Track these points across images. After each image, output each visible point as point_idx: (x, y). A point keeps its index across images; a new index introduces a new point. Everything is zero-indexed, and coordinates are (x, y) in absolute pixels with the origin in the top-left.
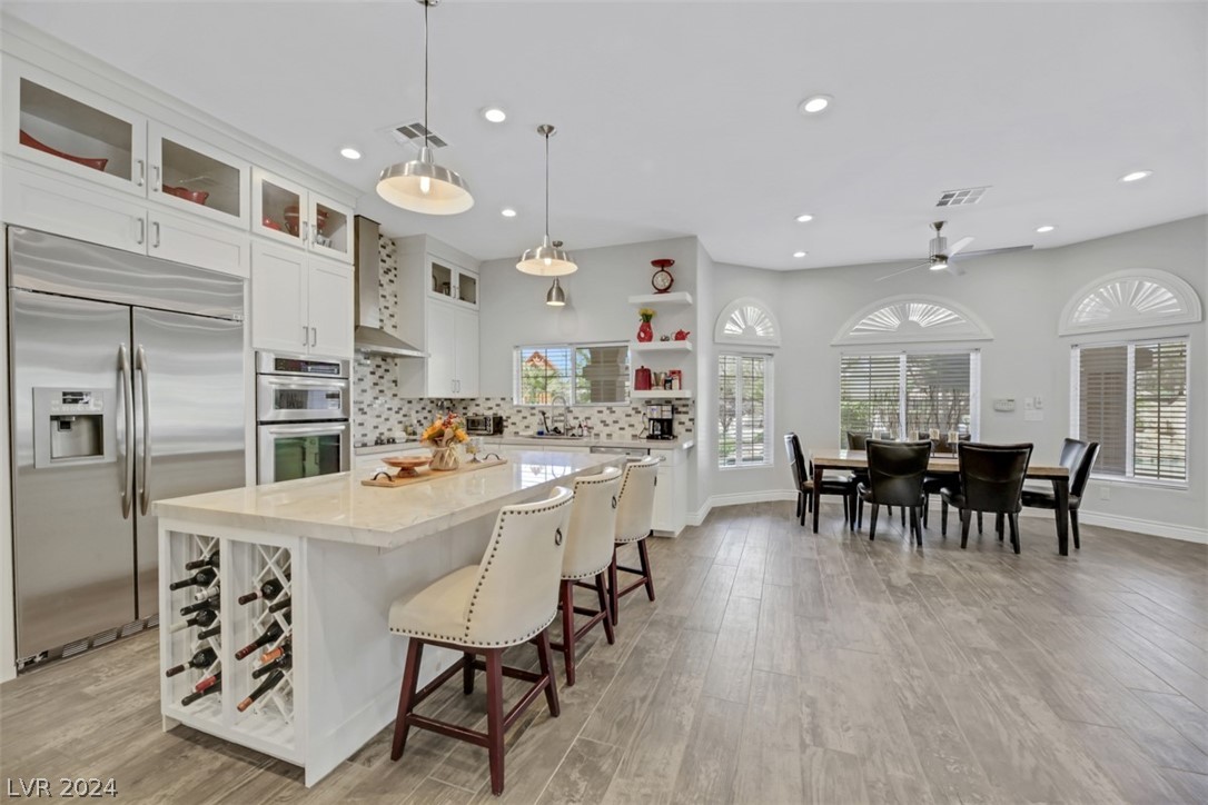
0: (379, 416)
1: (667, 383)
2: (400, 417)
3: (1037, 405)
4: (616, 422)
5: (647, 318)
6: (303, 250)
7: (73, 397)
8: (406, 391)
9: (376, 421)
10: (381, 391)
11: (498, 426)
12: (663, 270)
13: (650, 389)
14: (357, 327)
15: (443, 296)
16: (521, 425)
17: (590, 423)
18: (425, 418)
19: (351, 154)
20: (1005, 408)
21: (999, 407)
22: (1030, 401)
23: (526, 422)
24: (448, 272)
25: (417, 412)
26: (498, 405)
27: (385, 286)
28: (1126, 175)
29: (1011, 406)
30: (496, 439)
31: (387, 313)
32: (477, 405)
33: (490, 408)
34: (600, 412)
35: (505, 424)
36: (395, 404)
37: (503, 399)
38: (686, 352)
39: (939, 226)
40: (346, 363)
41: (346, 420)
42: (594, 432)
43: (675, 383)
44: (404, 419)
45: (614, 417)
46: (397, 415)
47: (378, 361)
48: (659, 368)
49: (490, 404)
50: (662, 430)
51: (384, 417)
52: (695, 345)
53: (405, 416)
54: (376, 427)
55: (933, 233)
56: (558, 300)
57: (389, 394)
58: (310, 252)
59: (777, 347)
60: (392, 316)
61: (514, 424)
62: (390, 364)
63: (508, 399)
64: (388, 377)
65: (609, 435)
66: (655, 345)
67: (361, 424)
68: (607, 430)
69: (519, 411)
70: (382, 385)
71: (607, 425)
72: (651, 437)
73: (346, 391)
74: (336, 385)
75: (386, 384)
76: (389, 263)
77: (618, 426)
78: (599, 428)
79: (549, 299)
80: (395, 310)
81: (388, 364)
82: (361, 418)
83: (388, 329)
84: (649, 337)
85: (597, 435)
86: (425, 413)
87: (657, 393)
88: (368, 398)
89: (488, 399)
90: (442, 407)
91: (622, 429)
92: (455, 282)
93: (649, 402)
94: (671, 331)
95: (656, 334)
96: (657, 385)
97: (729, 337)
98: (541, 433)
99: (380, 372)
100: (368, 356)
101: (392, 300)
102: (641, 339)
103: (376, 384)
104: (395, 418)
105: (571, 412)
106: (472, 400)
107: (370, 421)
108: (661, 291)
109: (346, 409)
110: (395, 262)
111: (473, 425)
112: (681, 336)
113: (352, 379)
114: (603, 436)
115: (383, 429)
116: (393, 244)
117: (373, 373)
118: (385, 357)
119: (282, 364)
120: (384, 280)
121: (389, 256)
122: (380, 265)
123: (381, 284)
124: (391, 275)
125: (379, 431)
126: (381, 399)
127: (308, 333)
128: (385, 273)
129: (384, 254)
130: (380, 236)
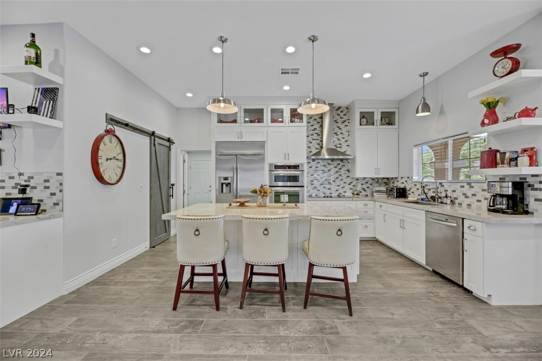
0: (339, 186)
1: (513, 161)
2: (351, 186)
4: (474, 195)
5: (491, 107)
6: (286, 127)
7: (226, 179)
8: (355, 175)
9: (337, 188)
10: (340, 175)
12: (506, 58)
13: (496, 167)
15: (368, 126)
16: (416, 193)
17: (455, 195)
18: (368, 187)
19: (286, 88)
24: (372, 113)
25: (362, 184)
26: (406, 181)
27: (342, 129)
31: (344, 140)
32: (398, 181)
33: (403, 183)
34: (462, 187)
35: (408, 192)
36: (349, 180)
37: (408, 178)
40: (302, 165)
41: (303, 187)
42: (457, 202)
43: (522, 160)
44: (353, 187)
45: (473, 191)
46: (349, 186)
47: (339, 162)
48: (507, 147)
49: (403, 180)
50: (508, 205)
51: (341, 186)
53: (354, 186)
54: (337, 190)
56: (423, 111)
57: (344, 176)
58: (288, 127)
60: (346, 141)
61: (413, 193)
62: (345, 163)
63: (410, 178)
64: (344, 168)
65: (469, 205)
66: (500, 126)
67: (329, 189)
68: (467, 201)
69: (415, 185)
70: (341, 172)
71: (468, 197)
75: (343, 172)
76: (345, 118)
77: (476, 198)
78: (461, 199)
79: (417, 112)
80: (348, 138)
81: (344, 163)
84: (495, 121)
85: (460, 204)
86: (368, 185)
87: (503, 170)
89: (402, 178)
90: (378, 182)
91: (479, 201)
92: (377, 117)
93: (498, 179)
95: (502, 116)
96: (503, 163)
98: (423, 200)
99: (339, 167)
102: (485, 124)
103: (337, 172)
104: (347, 187)
105: (443, 186)
106: (396, 178)
108: (503, 77)
110: (349, 116)
112: (527, 113)
113: (306, 170)
115: (341, 191)
116: (347, 109)
117: (335, 167)
118: (342, 160)
119: (277, 167)
120: (342, 126)
121: (345, 115)
122: (339, 120)
123: (340, 128)
124: (346, 123)
125: (339, 192)
126: (340, 178)
127: (286, 156)
128: (343, 123)
129: (342, 115)
130: (339, 108)
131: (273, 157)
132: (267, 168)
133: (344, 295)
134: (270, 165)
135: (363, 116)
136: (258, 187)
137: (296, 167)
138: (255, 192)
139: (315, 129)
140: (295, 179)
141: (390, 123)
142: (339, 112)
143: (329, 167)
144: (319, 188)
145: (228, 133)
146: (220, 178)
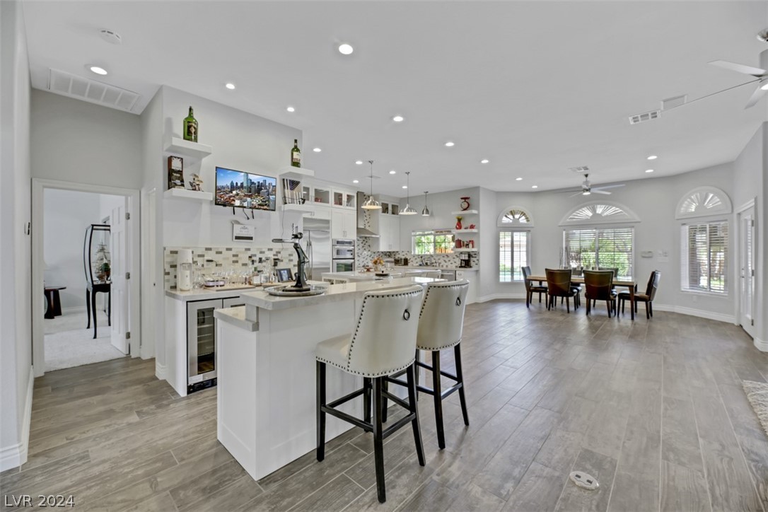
1: (467, 245)
2: (371, 258)
3: (665, 254)
4: (449, 261)
5: (459, 220)
8: (373, 249)
9: (363, 260)
11: (406, 262)
12: (465, 201)
13: (461, 248)
14: (357, 228)
15: (386, 214)
16: (415, 261)
17: (439, 261)
19: (356, 181)
20: (647, 255)
21: (643, 255)
22: (661, 252)
23: (417, 261)
24: (387, 205)
25: (377, 256)
26: (407, 254)
27: (366, 212)
28: (649, 156)
29: (650, 255)
30: (406, 267)
31: (366, 222)
32: (399, 254)
33: (404, 255)
34: (444, 257)
35: (408, 261)
36: (370, 253)
37: (408, 251)
38: (475, 233)
39: (586, 176)
40: (354, 241)
41: (354, 259)
43: (470, 245)
45: (449, 259)
47: (364, 239)
48: (465, 239)
49: (403, 253)
50: (465, 264)
51: (365, 258)
52: (479, 231)
53: (373, 258)
55: (584, 178)
56: (426, 214)
57: (367, 250)
59: (532, 227)
61: (412, 261)
62: (367, 240)
63: (410, 252)
64: (367, 244)
65: (447, 266)
66: (463, 230)
69: (414, 256)
71: (446, 262)
72: (461, 267)
73: (354, 249)
74: (351, 248)
75: (366, 246)
79: (423, 213)
80: (369, 220)
82: (358, 258)
83: (367, 228)
84: (460, 228)
85: (442, 266)
87: (464, 249)
88: (360, 252)
90: (386, 255)
91: (452, 264)
92: (390, 208)
93: (461, 253)
94: (469, 225)
95: (463, 226)
96: (464, 246)
97: (505, 224)
98: (420, 265)
99: (364, 242)
100: (360, 237)
101: (368, 217)
102: (457, 228)
103: (363, 247)
104: (369, 258)
105: (433, 256)
107: (361, 259)
108: (465, 210)
109: (354, 256)
111: (397, 262)
112: (472, 227)
113: (356, 245)
114: (445, 267)
115: (365, 262)
117: (362, 243)
118: (366, 238)
119: (338, 242)
127: (345, 233)
134: (334, 241)
137: (350, 243)
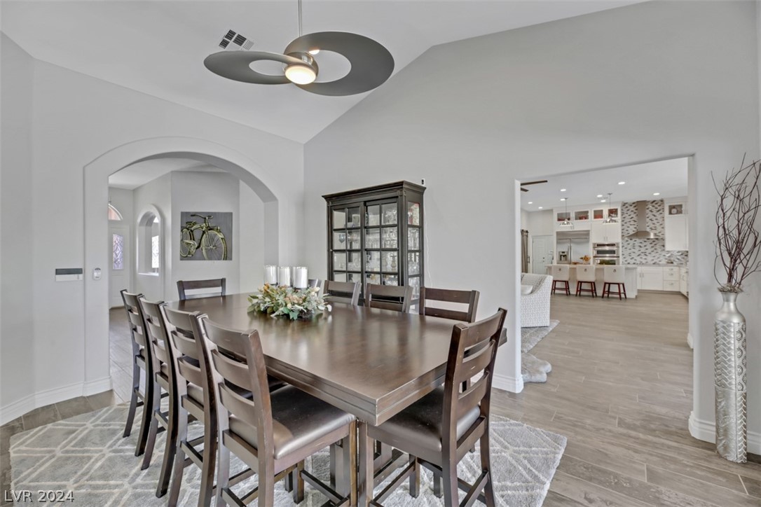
0: (654, 257)
6: (605, 220)
7: (563, 253)
9: (652, 258)
10: (655, 249)
27: (657, 216)
36: (663, 253)
40: (618, 243)
51: (657, 257)
54: (653, 260)
58: (607, 220)
60: (661, 225)
67: (645, 259)
73: (618, 249)
74: (615, 248)
76: (659, 208)
104: (662, 258)
116: (662, 201)
119: (599, 245)
120: (657, 214)
121: (659, 206)
122: (654, 210)
123: (654, 216)
124: (660, 212)
125: (655, 261)
126: (655, 251)
127: (605, 238)
128: (658, 211)
129: (656, 206)
130: (654, 201)
131: (595, 239)
132: (591, 246)
133: (618, 291)
134: (594, 244)
135: (671, 208)
136: (583, 257)
137: (613, 245)
138: (582, 258)
139: (632, 218)
140: (613, 252)
141: (679, 212)
142: (654, 204)
143: (645, 244)
144: (635, 258)
145: (565, 227)
146: (559, 252)
